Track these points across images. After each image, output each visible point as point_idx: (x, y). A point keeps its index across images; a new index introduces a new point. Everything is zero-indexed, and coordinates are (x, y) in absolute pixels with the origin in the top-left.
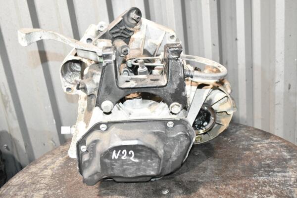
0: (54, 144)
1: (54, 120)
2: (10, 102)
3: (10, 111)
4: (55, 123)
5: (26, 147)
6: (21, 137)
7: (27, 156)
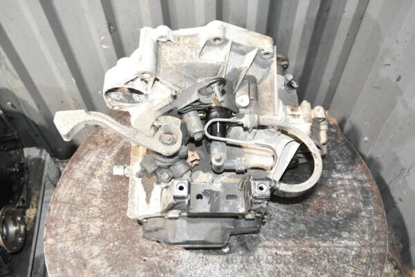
0: (76, 104)
1: (73, 79)
2: (3, 58)
3: (7, 68)
4: (74, 81)
5: (38, 107)
6: (30, 97)
7: (41, 115)
